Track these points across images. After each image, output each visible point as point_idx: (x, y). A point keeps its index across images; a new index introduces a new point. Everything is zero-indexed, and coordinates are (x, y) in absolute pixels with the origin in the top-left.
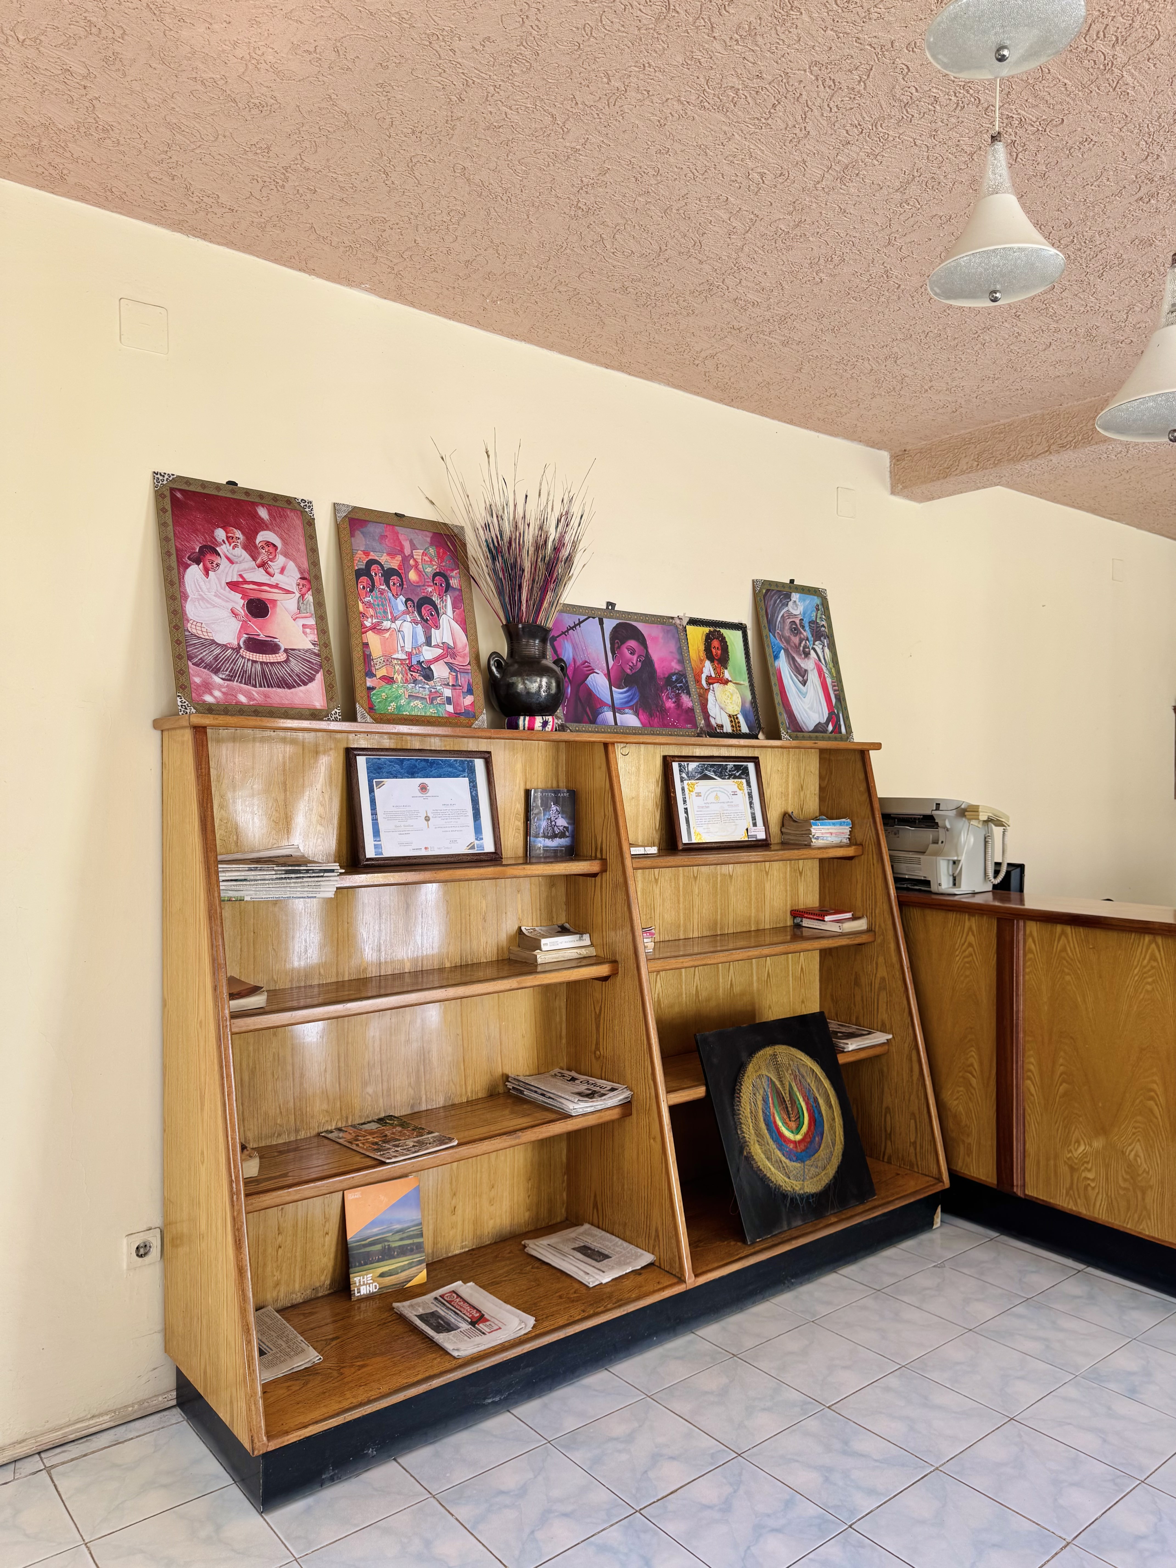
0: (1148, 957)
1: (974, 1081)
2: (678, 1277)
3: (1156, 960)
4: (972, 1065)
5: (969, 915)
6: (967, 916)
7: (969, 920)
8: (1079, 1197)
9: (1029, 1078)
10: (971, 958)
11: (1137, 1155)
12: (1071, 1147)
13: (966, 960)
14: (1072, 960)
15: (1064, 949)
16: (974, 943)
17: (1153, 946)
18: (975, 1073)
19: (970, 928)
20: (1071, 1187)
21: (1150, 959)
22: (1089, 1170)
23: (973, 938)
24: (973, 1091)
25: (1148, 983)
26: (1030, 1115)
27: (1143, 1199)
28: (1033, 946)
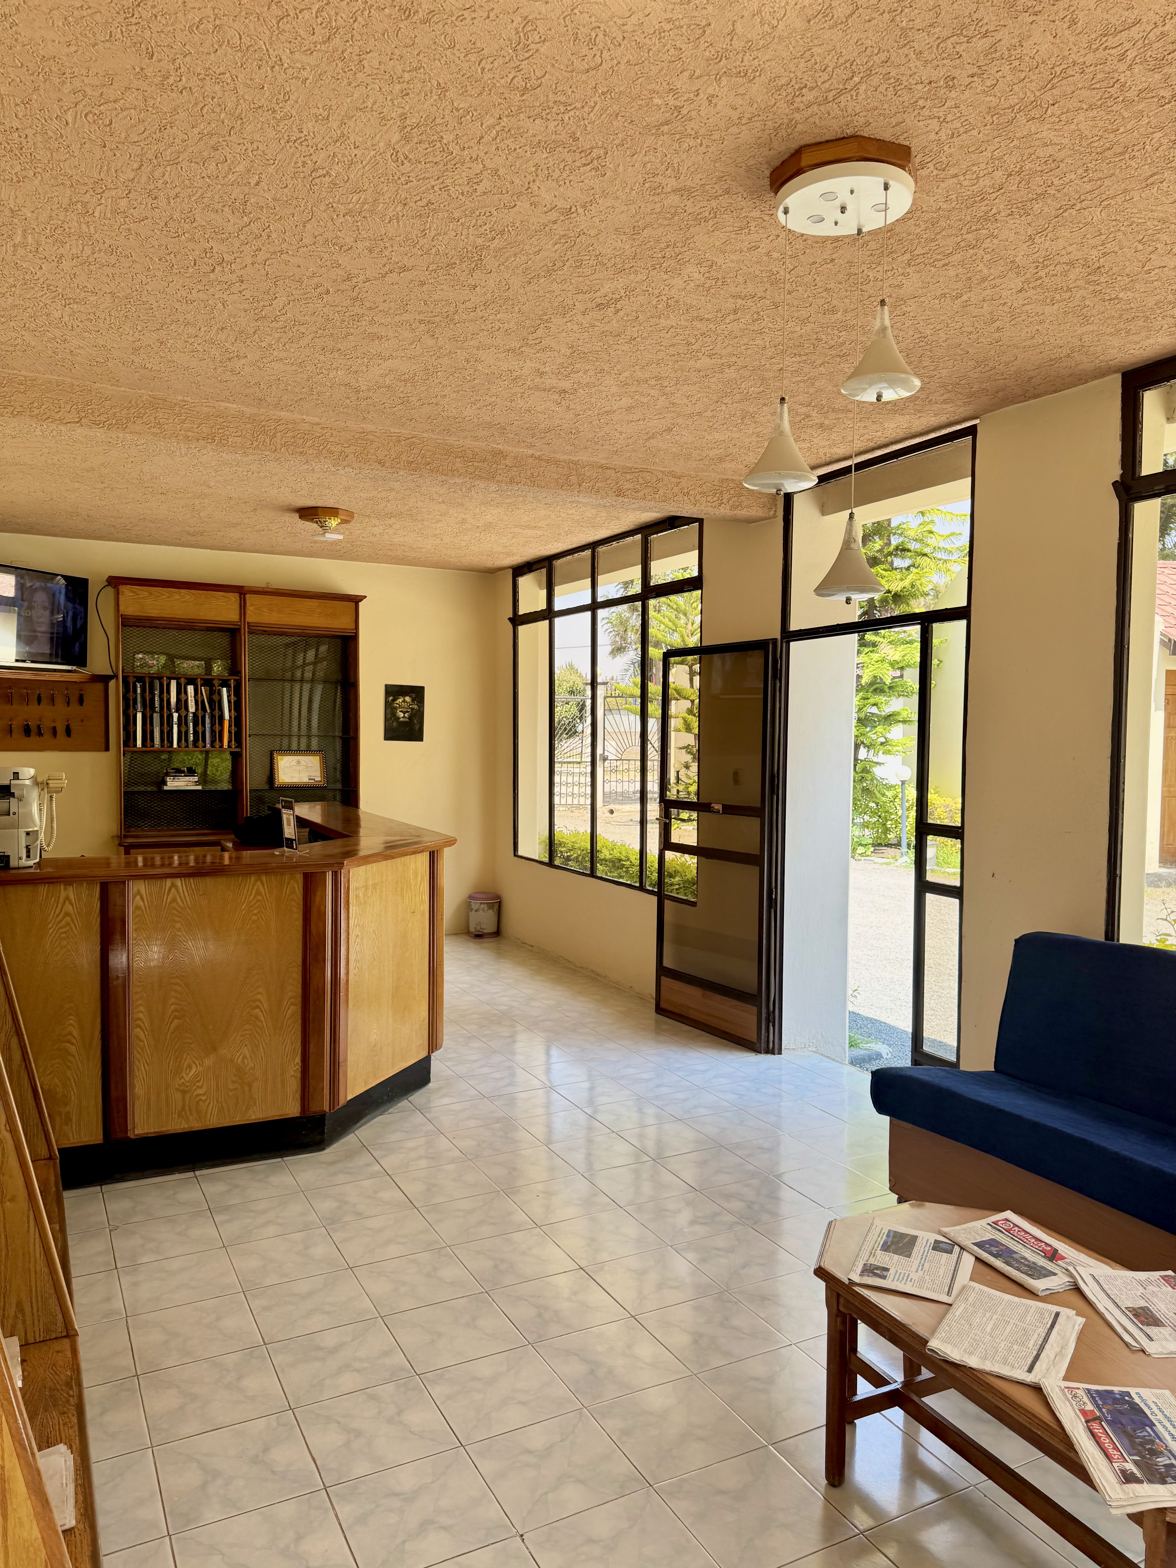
0: (254, 893)
1: (72, 1049)
2: (65, 1337)
3: (260, 894)
4: (70, 1034)
5: (65, 885)
6: (62, 887)
7: (65, 889)
8: (191, 1114)
9: (139, 1026)
10: (68, 927)
11: (245, 1057)
12: (184, 1074)
13: (62, 930)
14: (181, 908)
15: (174, 900)
16: (72, 912)
17: (259, 883)
18: (74, 1041)
19: (67, 898)
20: (183, 1109)
21: (256, 894)
22: (200, 1087)
23: (70, 907)
24: (71, 1058)
25: (254, 914)
26: (139, 1060)
27: (250, 1091)
28: (141, 903)
